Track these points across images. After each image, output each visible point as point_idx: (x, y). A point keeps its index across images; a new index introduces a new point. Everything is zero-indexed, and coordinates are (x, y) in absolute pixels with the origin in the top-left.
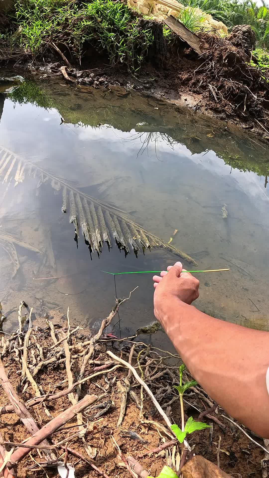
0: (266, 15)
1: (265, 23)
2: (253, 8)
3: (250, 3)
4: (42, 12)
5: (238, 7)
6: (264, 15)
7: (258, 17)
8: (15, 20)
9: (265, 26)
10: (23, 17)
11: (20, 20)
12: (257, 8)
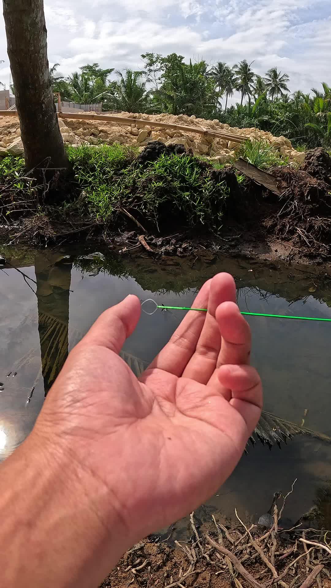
0: (324, 106)
1: (325, 116)
2: (306, 102)
3: (301, 97)
4: (104, 174)
5: (290, 105)
6: (321, 107)
7: (315, 111)
8: (78, 186)
9: (325, 119)
10: (86, 182)
11: (82, 184)
12: (311, 100)
